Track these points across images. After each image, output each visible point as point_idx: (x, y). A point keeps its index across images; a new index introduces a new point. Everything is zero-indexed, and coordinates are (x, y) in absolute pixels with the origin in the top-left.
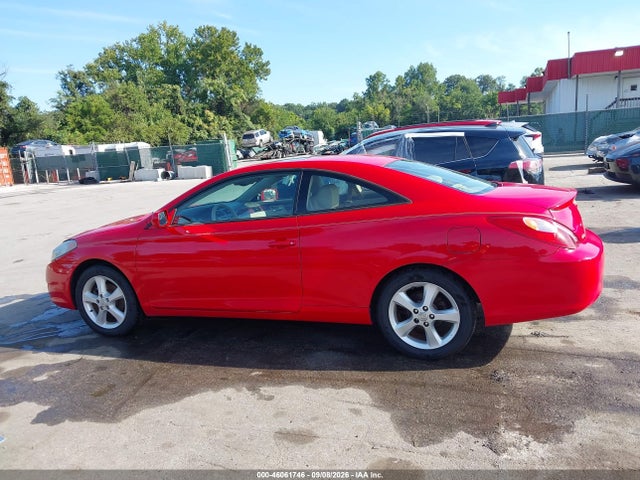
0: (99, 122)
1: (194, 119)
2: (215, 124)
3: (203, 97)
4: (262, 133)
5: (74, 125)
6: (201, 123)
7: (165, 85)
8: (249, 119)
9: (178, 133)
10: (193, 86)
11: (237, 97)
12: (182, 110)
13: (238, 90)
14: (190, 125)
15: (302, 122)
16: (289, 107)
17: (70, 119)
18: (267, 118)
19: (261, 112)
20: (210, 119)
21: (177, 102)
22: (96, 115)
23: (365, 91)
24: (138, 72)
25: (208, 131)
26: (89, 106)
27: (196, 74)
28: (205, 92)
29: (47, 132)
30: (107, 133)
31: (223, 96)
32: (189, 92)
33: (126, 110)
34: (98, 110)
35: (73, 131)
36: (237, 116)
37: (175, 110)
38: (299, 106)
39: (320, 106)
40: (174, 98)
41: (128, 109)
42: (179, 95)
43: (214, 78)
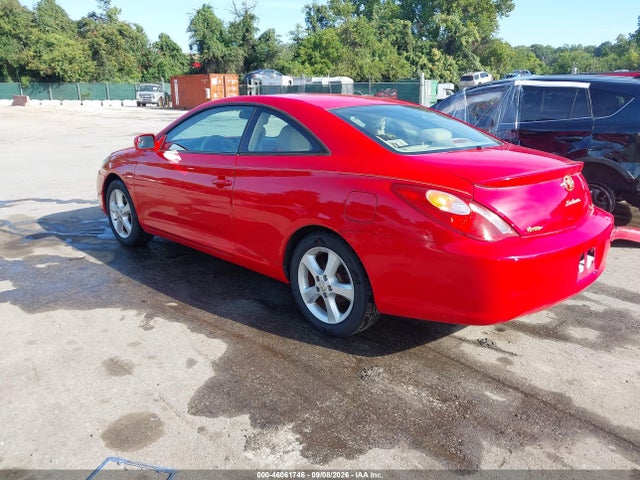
0: (327, 55)
1: (420, 58)
2: (440, 64)
3: (434, 33)
4: (482, 76)
5: (306, 57)
6: (426, 61)
7: (397, 21)
8: (478, 59)
9: (400, 71)
10: (426, 22)
11: (469, 36)
12: (410, 47)
13: (472, 28)
14: (414, 63)
15: (541, 65)
16: (535, 49)
17: (302, 51)
18: (499, 60)
19: (494, 53)
20: (436, 58)
21: (406, 38)
22: (326, 48)
23: (633, 32)
24: (375, 6)
25: (431, 71)
26: (321, 39)
27: (433, 9)
28: (438, 28)
29: (281, 63)
30: (333, 67)
31: (455, 33)
32: (421, 27)
33: (354, 44)
34: (328, 44)
35: (303, 63)
36: (465, 56)
37: (401, 46)
38: (548, 48)
39: (573, 49)
40: (404, 34)
41: (356, 43)
42: (410, 31)
43: (448, 14)
